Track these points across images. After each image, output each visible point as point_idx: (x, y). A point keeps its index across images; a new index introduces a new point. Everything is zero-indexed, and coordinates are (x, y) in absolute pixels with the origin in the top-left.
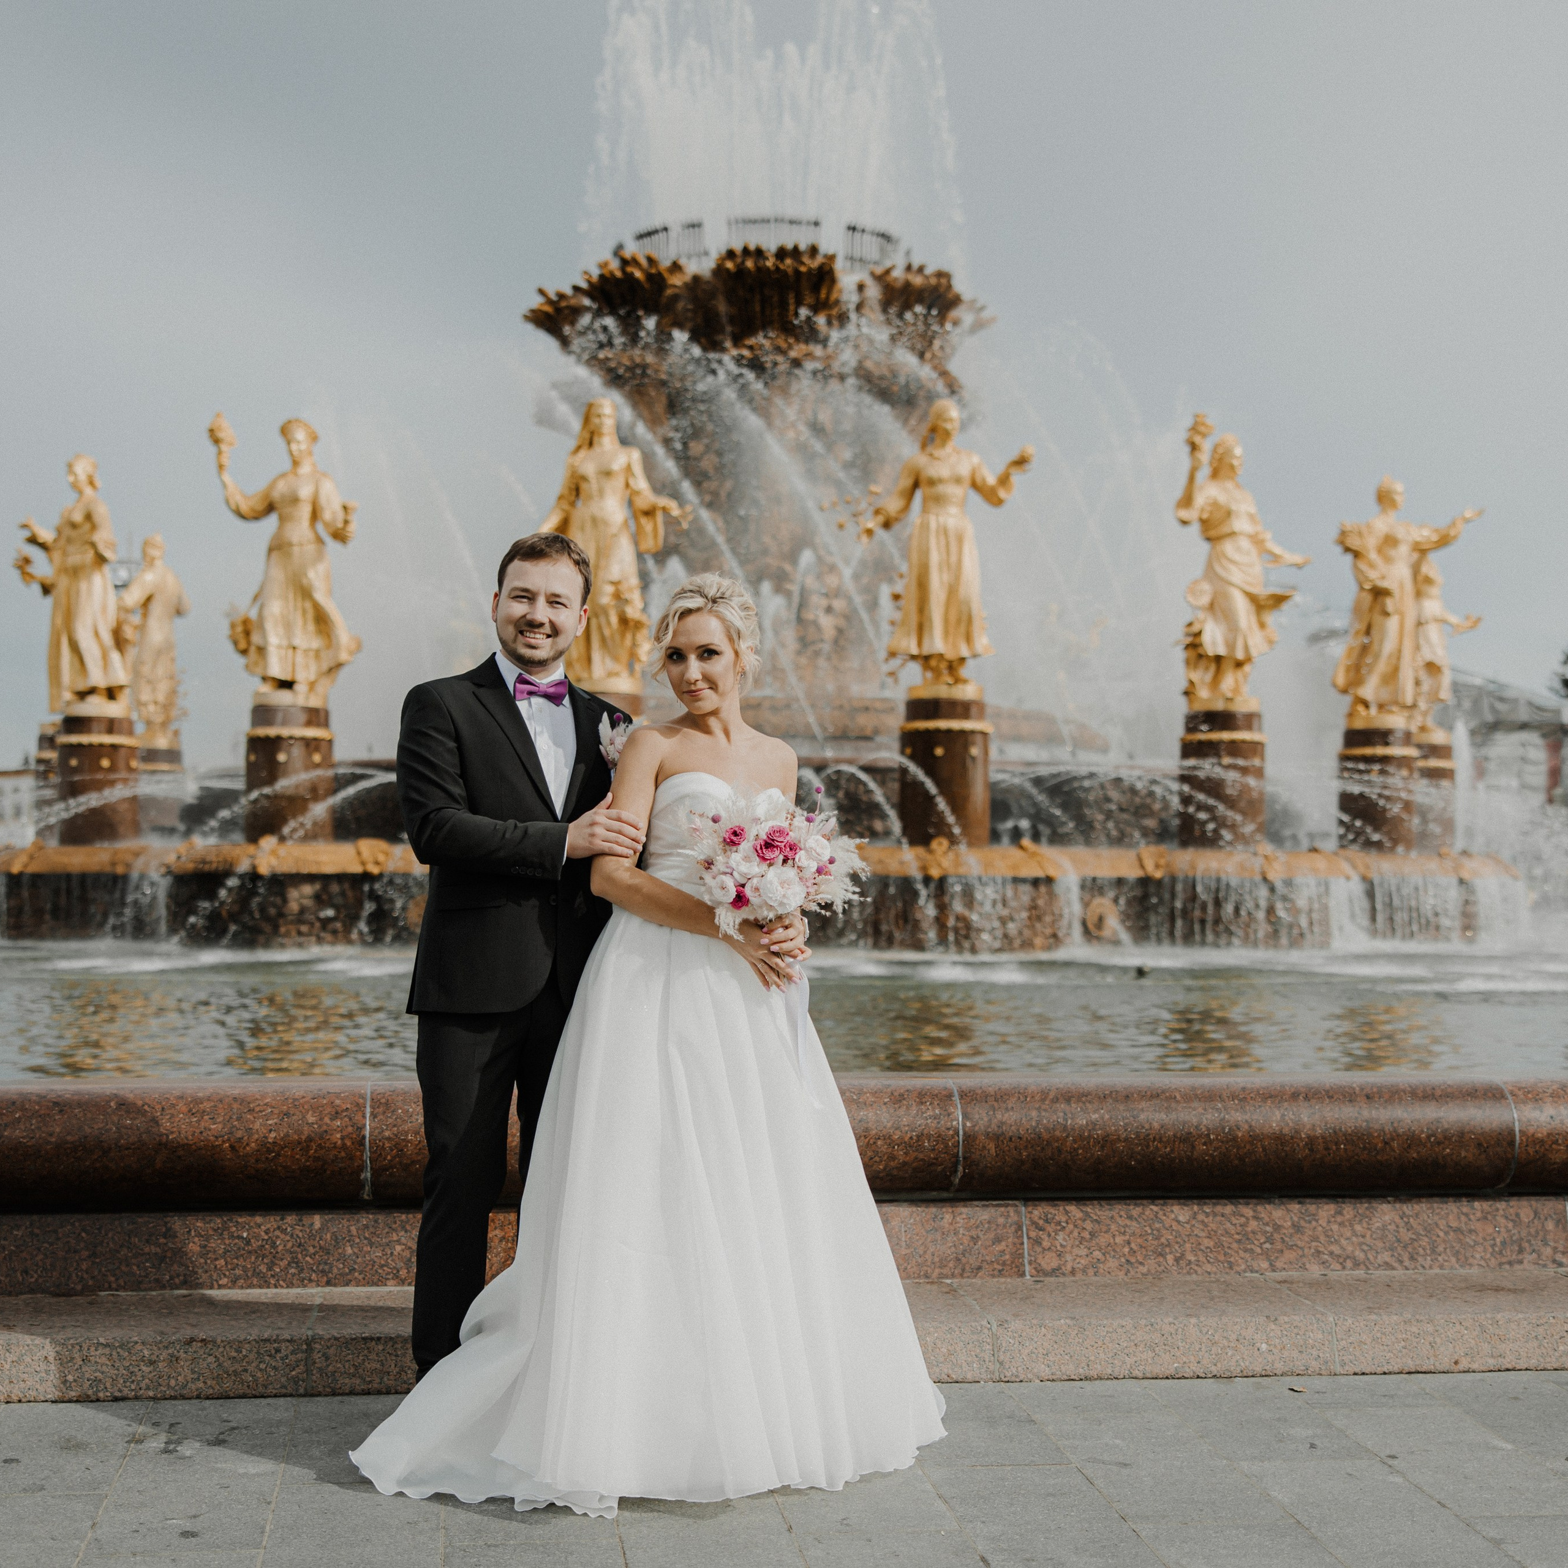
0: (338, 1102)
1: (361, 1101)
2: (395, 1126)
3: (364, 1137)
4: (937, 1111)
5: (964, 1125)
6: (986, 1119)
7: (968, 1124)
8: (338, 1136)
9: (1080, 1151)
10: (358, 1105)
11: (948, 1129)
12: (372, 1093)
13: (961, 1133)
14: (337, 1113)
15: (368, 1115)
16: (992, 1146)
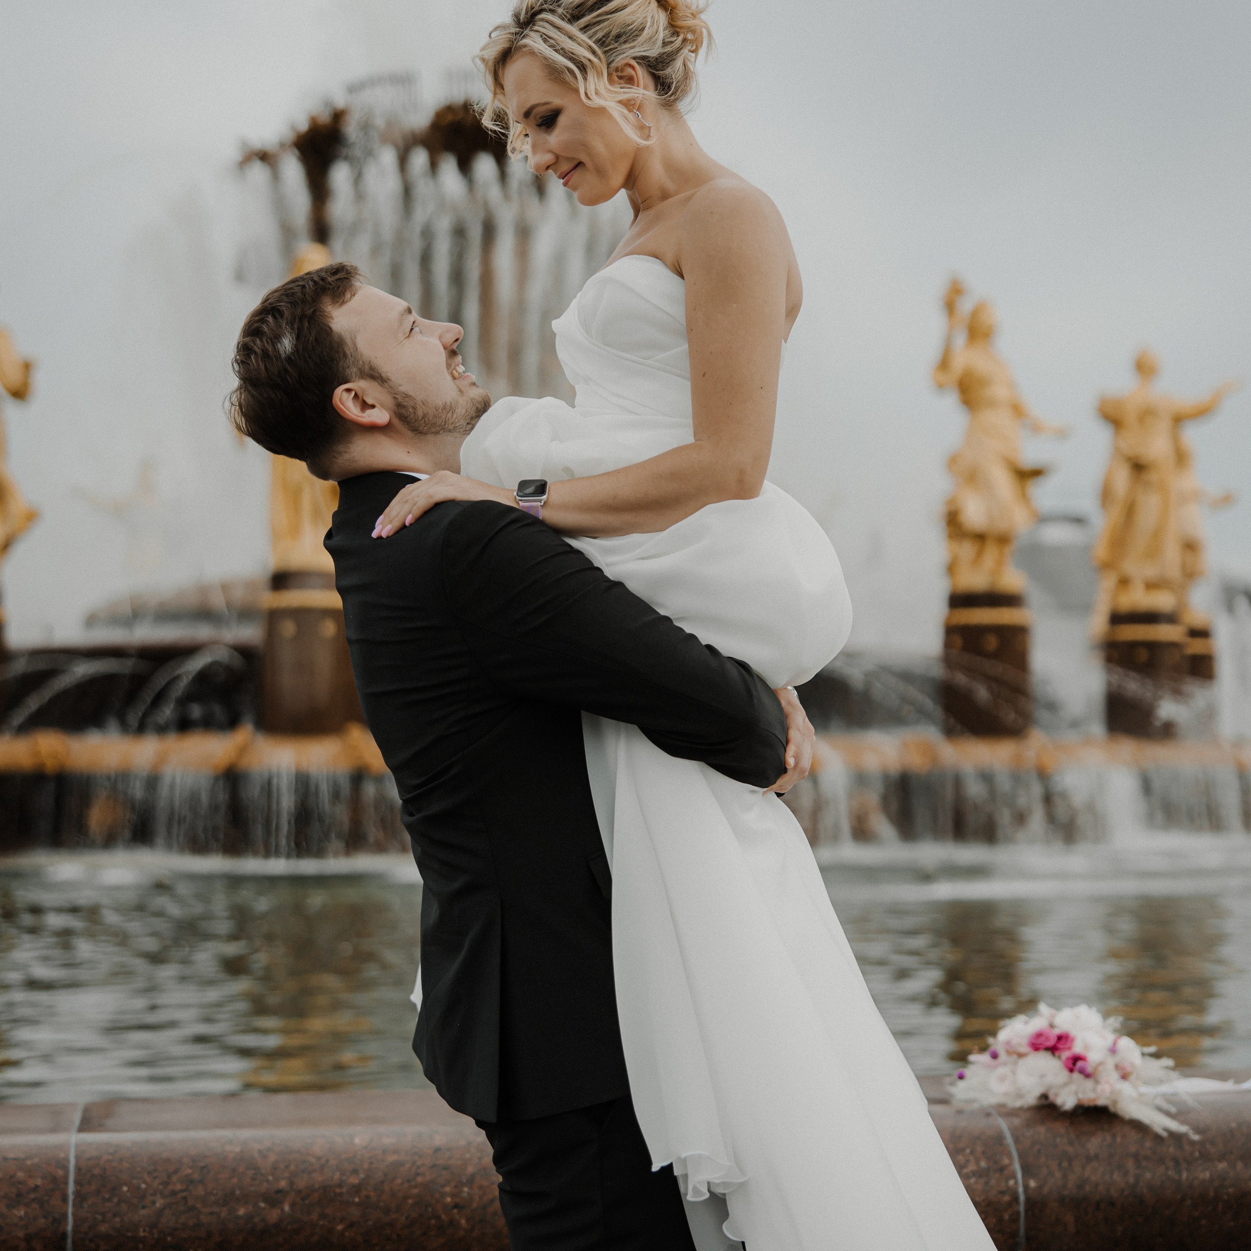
0: (20, 1175)
1: (60, 1172)
2: (115, 1215)
3: (64, 1235)
4: (983, 1164)
5: (1026, 1187)
6: (1058, 1175)
7: (1032, 1184)
8: (21, 1234)
9: (1204, 1222)
10: (54, 1179)
11: (1003, 1193)
12: (77, 1158)
13: (1022, 1198)
14: (19, 1195)
15: (71, 1197)
16: (1069, 1218)
